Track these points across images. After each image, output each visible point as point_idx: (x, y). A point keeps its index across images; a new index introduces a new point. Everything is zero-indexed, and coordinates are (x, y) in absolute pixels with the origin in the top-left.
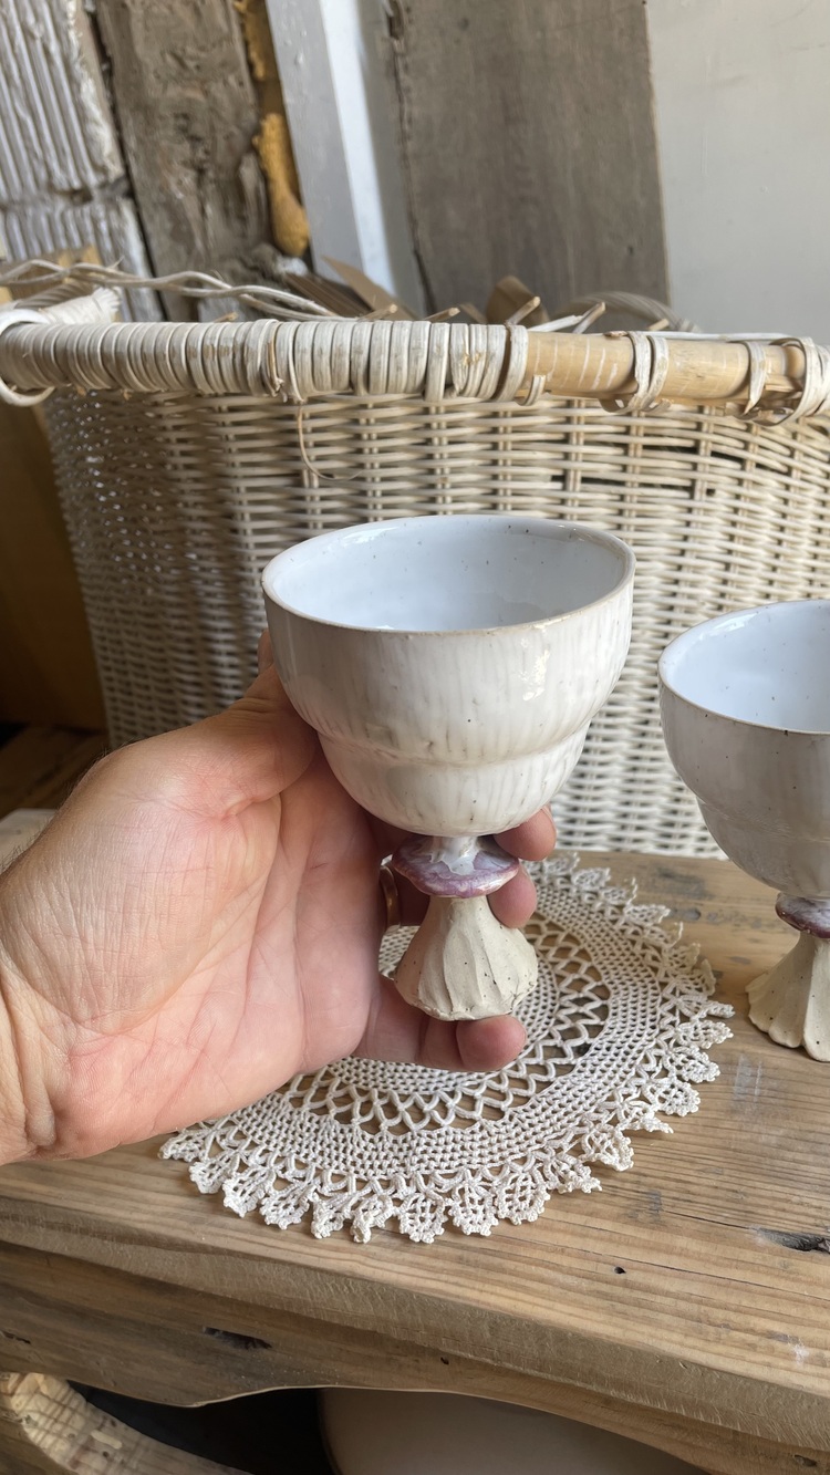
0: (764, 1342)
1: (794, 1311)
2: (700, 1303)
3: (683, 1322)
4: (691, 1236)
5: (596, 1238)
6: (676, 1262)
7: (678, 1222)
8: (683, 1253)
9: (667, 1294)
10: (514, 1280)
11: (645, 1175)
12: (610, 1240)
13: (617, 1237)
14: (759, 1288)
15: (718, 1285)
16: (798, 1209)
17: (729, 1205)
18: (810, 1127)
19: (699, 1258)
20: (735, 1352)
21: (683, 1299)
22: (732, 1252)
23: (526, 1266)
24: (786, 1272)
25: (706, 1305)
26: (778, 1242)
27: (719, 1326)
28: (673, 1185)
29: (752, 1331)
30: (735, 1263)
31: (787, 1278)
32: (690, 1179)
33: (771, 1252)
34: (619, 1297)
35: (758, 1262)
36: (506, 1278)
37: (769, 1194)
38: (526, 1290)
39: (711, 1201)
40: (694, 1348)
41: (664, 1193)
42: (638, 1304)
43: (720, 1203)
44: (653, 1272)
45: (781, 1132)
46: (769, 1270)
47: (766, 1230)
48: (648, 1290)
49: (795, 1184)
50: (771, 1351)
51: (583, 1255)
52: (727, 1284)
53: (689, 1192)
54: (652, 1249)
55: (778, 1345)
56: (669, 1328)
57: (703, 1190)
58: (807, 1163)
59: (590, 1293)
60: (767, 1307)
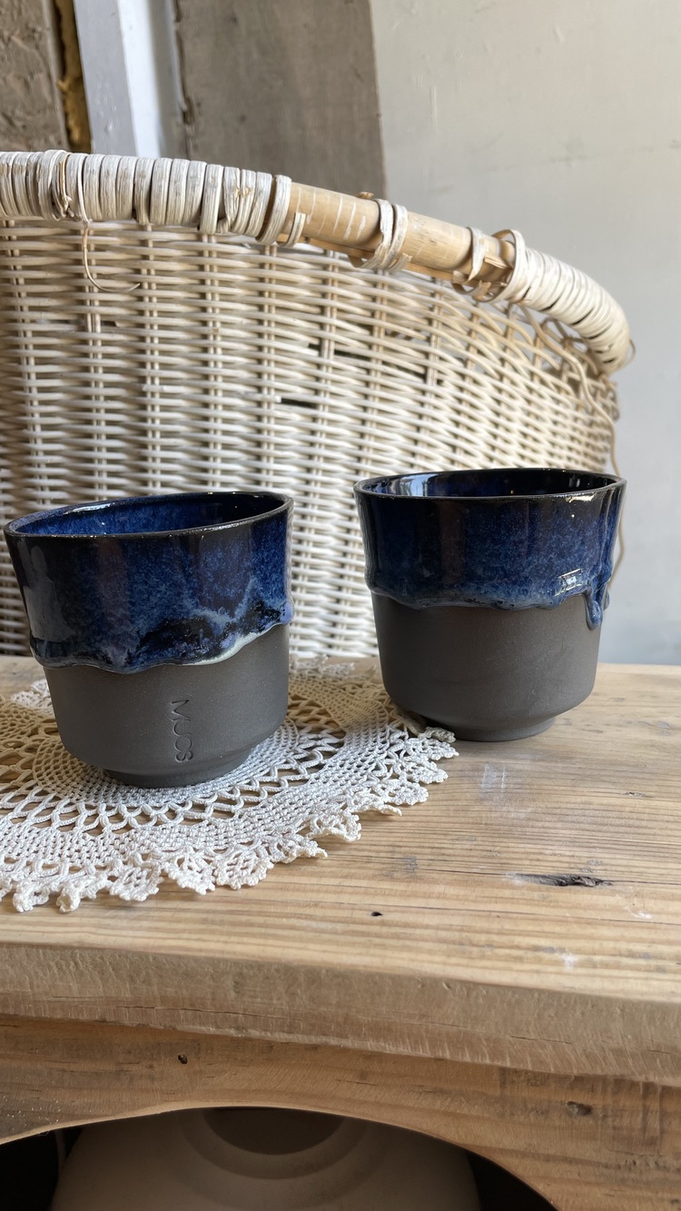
0: (530, 954)
1: (557, 929)
2: (462, 930)
3: (444, 947)
4: (448, 884)
5: (351, 893)
6: (433, 903)
7: (435, 876)
8: (440, 896)
9: (427, 927)
10: (263, 930)
11: (401, 847)
12: (366, 893)
13: (373, 891)
14: (520, 916)
15: (479, 916)
16: (550, 858)
17: (484, 860)
18: (556, 805)
19: (457, 898)
20: (501, 964)
21: (443, 929)
22: (489, 892)
23: (276, 919)
24: (544, 901)
25: (468, 932)
26: (535, 882)
27: (483, 946)
28: (428, 851)
29: (518, 947)
30: (494, 900)
31: (547, 906)
32: (445, 846)
33: (529, 889)
34: (376, 934)
35: (516, 897)
36: (255, 930)
37: (523, 850)
38: (276, 937)
39: (466, 859)
40: (458, 965)
41: (418, 857)
42: (396, 936)
43: (475, 859)
44: (411, 912)
45: (529, 810)
46: (530, 902)
47: (522, 875)
48: (406, 925)
49: (546, 842)
50: (540, 961)
51: (339, 906)
52: (489, 914)
53: (444, 854)
54: (409, 896)
55: (546, 956)
56: (430, 952)
57: (457, 852)
58: (556, 828)
59: (345, 933)
60: (530, 928)
